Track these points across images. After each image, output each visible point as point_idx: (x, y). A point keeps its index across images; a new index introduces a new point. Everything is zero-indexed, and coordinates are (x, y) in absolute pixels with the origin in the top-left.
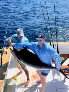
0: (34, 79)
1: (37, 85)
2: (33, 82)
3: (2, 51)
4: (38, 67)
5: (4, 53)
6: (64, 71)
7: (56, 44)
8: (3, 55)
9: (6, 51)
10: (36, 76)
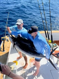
0: (31, 62)
1: (34, 67)
2: (31, 65)
3: (4, 39)
4: (31, 55)
5: (6, 40)
6: (57, 56)
7: (51, 32)
8: (5, 43)
9: (7, 39)
10: (33, 60)
